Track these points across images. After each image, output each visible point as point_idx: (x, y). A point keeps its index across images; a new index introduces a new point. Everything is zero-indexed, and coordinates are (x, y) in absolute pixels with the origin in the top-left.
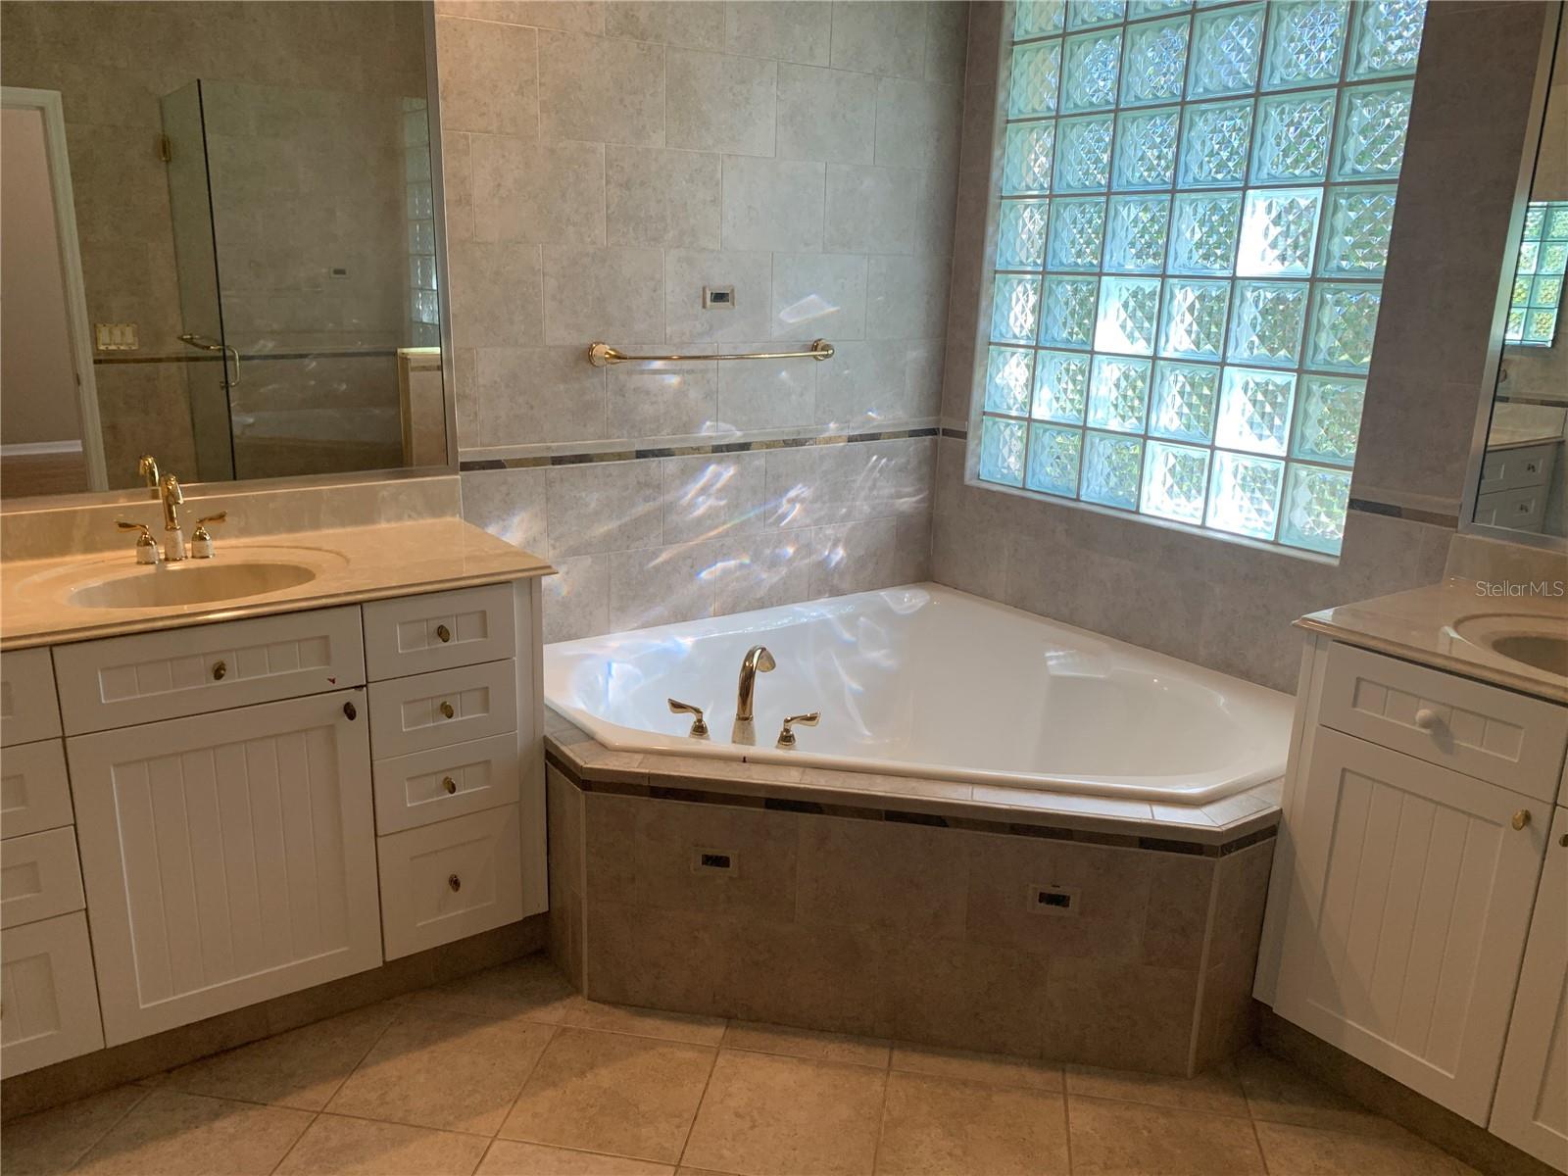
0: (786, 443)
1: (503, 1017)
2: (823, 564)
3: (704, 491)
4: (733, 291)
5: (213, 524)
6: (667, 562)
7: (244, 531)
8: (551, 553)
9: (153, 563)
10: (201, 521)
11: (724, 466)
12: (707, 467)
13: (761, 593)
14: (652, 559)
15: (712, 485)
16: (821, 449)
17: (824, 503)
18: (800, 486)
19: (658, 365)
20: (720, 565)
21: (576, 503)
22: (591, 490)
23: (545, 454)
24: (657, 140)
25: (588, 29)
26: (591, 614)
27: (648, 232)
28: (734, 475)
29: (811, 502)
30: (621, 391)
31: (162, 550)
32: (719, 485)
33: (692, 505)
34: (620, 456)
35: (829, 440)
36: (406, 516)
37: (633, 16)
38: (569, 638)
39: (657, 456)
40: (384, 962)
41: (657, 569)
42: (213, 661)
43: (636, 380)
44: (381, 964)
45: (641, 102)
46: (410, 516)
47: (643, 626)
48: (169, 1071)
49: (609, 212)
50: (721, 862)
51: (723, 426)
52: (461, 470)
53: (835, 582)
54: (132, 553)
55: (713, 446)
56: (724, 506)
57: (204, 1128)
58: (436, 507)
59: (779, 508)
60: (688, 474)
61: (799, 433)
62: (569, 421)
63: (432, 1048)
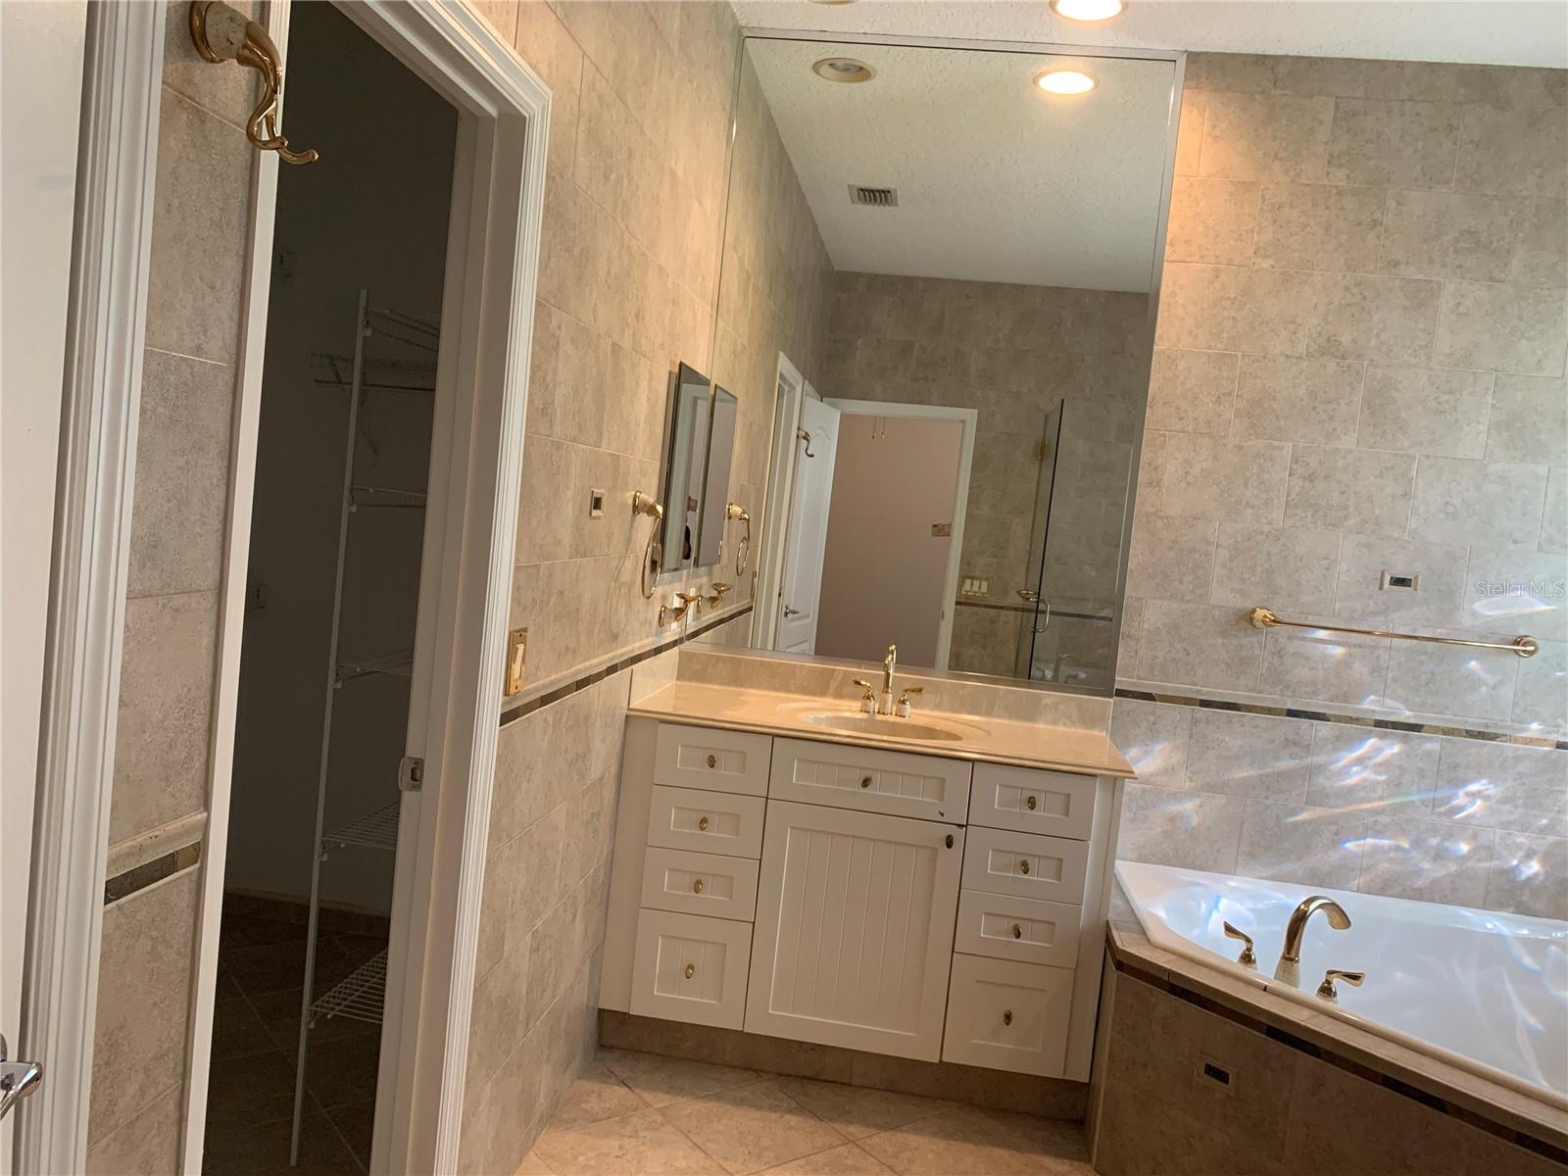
0: (1470, 734)
1: (1017, 1149)
2: (1509, 874)
3: (1359, 761)
4: (1417, 577)
5: (914, 695)
6: (1309, 822)
7: (937, 707)
8: (1187, 784)
9: (869, 712)
10: (906, 691)
11: (1387, 742)
12: (1370, 738)
13: (1419, 883)
14: (1291, 815)
15: (1370, 758)
16: (1518, 749)
17: (1516, 807)
18: (1484, 781)
19: (1322, 634)
20: (1369, 841)
21: (1219, 745)
22: (1235, 734)
23: (1193, 696)
24: (1347, 442)
25: (1288, 352)
26: (1218, 851)
27: (1328, 518)
28: (1398, 754)
29: (1499, 802)
30: (1279, 653)
31: (877, 706)
32: (1379, 759)
33: (1344, 772)
34: (1269, 711)
35: (1530, 741)
36: (1061, 722)
37: (1335, 340)
38: (1193, 867)
39: (1309, 718)
40: (940, 1061)
41: (1296, 826)
42: (865, 774)
43: (1294, 646)
44: (937, 1061)
45: (1334, 410)
46: (1064, 723)
47: (1273, 878)
48: (780, 1075)
49: (1289, 499)
50: (1221, 1076)
51: (1389, 702)
52: (1116, 695)
53: (1525, 898)
54: (857, 705)
55: (1375, 720)
56: (1384, 782)
57: (779, 1114)
58: (1088, 720)
59: (1454, 799)
60: (1343, 742)
61: (1487, 726)
62: (1222, 671)
63: (952, 1142)
